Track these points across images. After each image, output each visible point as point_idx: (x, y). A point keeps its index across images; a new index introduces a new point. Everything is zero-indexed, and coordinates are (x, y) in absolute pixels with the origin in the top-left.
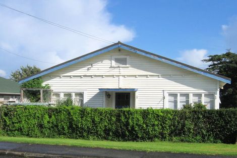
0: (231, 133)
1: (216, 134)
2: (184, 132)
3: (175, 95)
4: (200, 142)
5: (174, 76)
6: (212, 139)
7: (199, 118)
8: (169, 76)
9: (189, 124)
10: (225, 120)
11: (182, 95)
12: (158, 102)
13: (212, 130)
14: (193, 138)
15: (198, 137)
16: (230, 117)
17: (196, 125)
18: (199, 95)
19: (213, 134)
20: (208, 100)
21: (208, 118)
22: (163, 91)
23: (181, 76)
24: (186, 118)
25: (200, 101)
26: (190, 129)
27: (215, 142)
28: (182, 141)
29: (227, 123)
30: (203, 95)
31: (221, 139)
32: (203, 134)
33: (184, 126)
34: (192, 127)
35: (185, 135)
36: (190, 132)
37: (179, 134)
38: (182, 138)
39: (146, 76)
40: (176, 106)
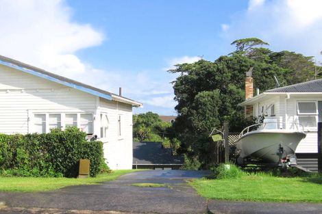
0: (74, 163)
1: (57, 165)
2: (16, 163)
3: (43, 116)
4: (37, 177)
5: (41, 91)
6: (52, 173)
7: (34, 145)
8: (35, 91)
9: (22, 153)
10: (65, 147)
11: (52, 115)
12: (21, 125)
13: (52, 161)
14: (28, 171)
15: (35, 170)
16: (72, 143)
17: (31, 153)
18: (74, 116)
19: (53, 164)
20: (86, 121)
21: (46, 144)
22: (28, 110)
23: (50, 91)
24: (18, 145)
25: (75, 123)
26: (23, 159)
27: (55, 176)
28: (15, 175)
29: (68, 151)
30: (79, 115)
31: (63, 172)
32: (40, 165)
33: (15, 155)
34: (26, 156)
35: (18, 167)
36: (25, 164)
37: (11, 166)
38: (15, 171)
39: (6, 90)
40: (44, 129)
